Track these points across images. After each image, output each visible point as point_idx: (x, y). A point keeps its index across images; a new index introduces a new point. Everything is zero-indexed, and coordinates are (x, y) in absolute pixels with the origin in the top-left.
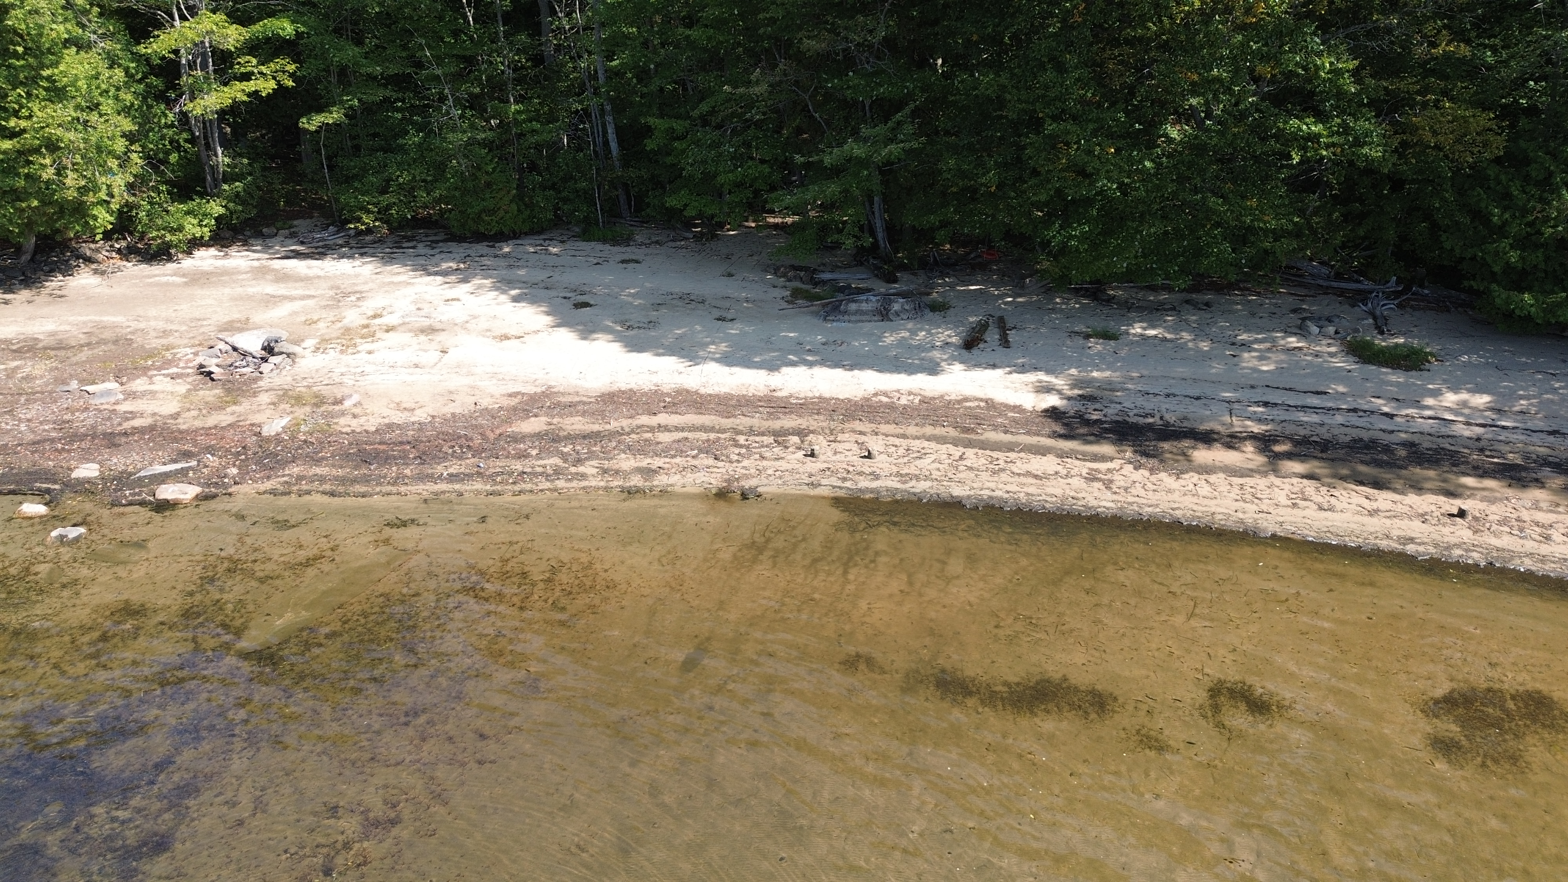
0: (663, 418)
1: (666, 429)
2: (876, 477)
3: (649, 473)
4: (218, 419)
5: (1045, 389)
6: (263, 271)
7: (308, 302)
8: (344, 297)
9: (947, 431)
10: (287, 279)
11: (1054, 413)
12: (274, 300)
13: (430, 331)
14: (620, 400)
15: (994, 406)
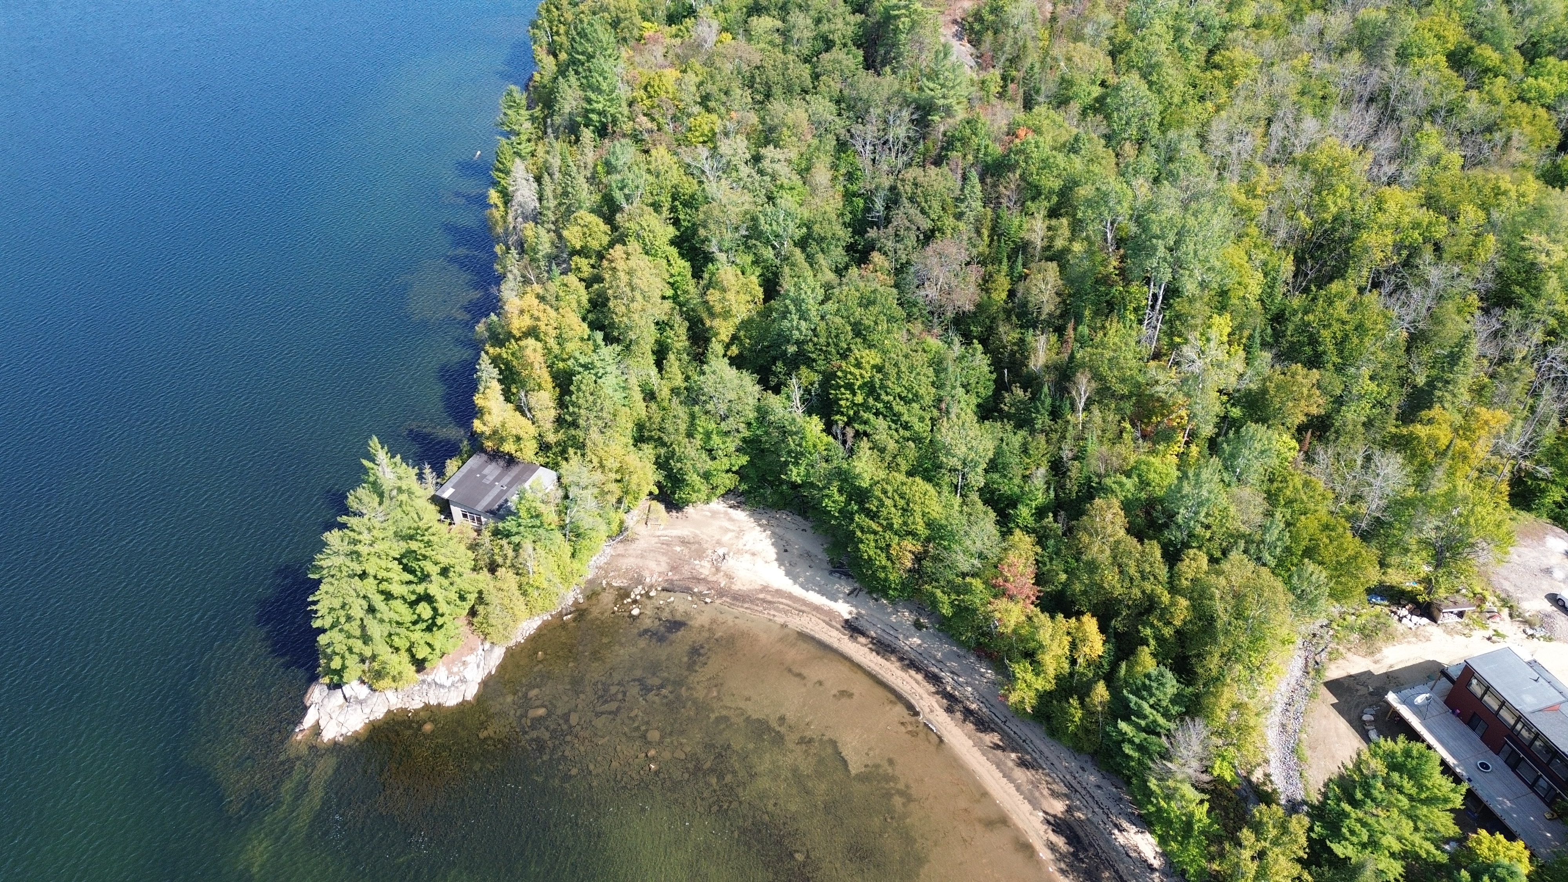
1: (782, 603)
2: (807, 628)
3: (774, 616)
4: (714, 579)
5: (850, 613)
6: (726, 513)
7: (733, 534)
8: (741, 532)
9: (827, 619)
10: (731, 519)
11: (847, 621)
12: (727, 530)
13: (754, 554)
14: (779, 593)
15: (840, 615)
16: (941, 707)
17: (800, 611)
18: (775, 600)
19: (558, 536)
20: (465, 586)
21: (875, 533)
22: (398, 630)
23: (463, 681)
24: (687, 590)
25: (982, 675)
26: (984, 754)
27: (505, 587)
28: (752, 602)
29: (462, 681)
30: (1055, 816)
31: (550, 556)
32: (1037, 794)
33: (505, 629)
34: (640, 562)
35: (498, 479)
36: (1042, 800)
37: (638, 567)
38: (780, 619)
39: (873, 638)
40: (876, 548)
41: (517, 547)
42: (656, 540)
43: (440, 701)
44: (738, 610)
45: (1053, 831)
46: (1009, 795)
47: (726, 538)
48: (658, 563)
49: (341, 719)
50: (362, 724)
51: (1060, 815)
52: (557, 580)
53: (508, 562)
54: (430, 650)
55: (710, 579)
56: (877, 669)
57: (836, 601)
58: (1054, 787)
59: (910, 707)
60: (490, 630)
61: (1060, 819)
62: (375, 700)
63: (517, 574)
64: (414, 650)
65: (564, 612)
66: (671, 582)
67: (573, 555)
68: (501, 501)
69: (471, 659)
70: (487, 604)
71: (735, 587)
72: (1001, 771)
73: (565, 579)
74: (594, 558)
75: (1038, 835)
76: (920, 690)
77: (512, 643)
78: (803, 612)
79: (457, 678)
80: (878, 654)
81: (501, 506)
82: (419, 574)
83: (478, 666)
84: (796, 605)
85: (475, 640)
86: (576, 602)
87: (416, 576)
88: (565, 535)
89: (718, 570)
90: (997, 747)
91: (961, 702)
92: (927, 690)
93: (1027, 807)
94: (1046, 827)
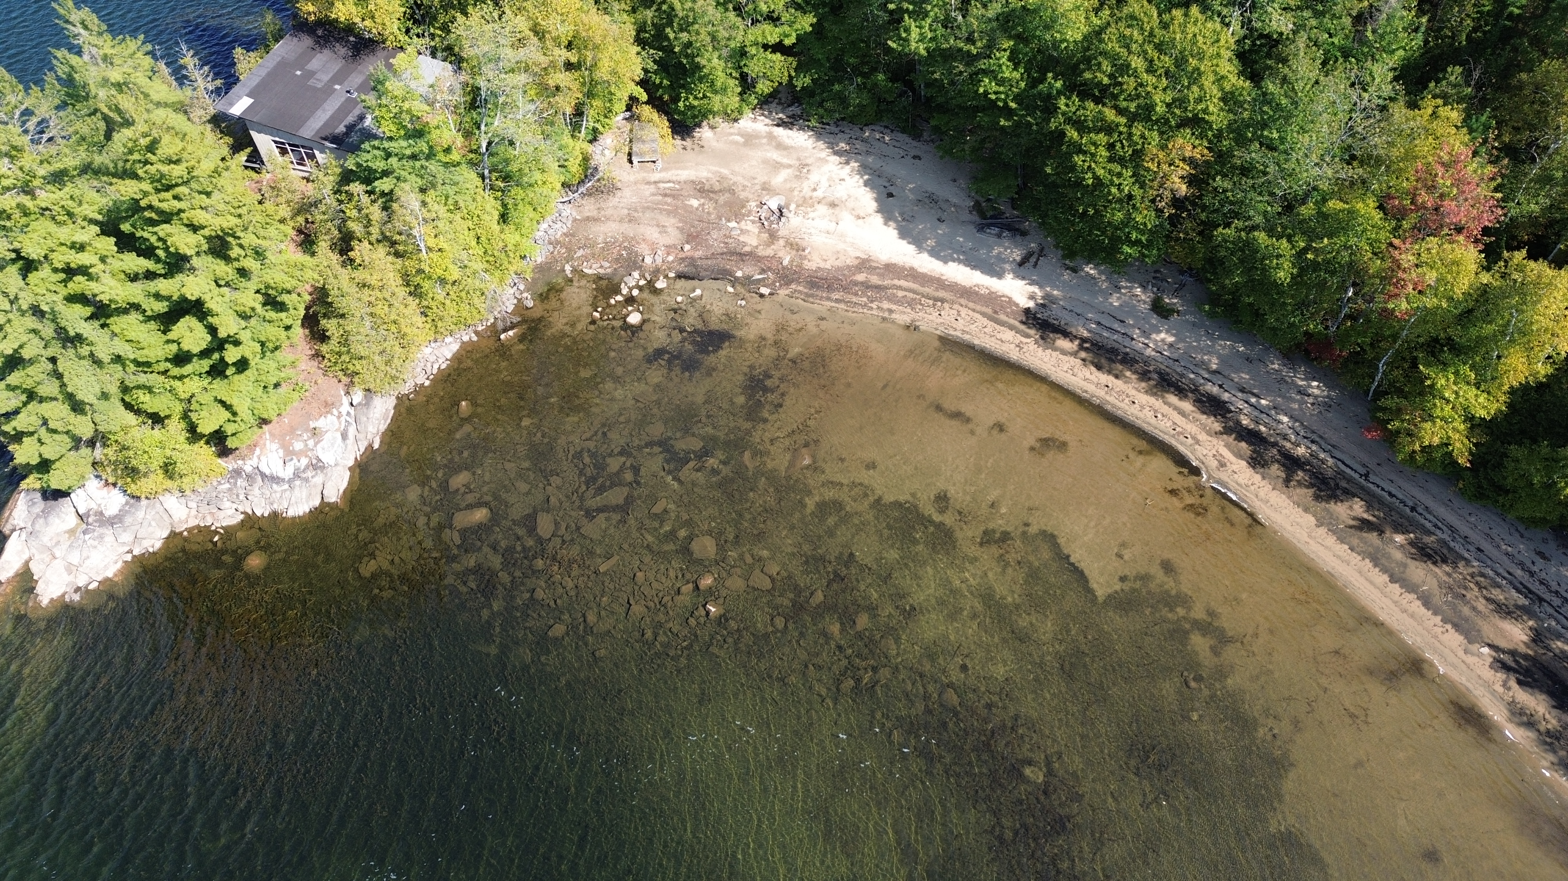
0: (903, 283)
1: (900, 288)
2: (956, 330)
3: (891, 311)
4: (769, 252)
5: (1032, 297)
6: (771, 137)
7: (790, 171)
8: (803, 168)
9: (989, 311)
10: (781, 146)
11: (1027, 311)
12: (777, 166)
13: (833, 205)
14: (891, 269)
15: (1011, 302)
16: (1239, 456)
17: (936, 299)
18: (887, 282)
19: (469, 177)
20: (276, 277)
21: (1109, 129)
22: (142, 379)
23: (317, 466)
24: (723, 275)
25: (1302, 392)
26: (1341, 540)
27: (373, 281)
28: (845, 289)
29: (315, 467)
30: (1513, 653)
31: (458, 217)
32: (1466, 611)
33: (388, 363)
34: (628, 229)
35: (339, 78)
36: (1480, 622)
37: (626, 238)
38: (902, 316)
39: (1083, 340)
40: (1111, 160)
41: (388, 199)
42: (652, 189)
43: (275, 506)
44: (823, 306)
45: (1520, 682)
46: (1412, 616)
47: (779, 179)
48: (663, 229)
49: (74, 558)
50: (119, 565)
51: (1523, 649)
52: (478, 266)
53: (375, 231)
54: (227, 415)
55: (762, 252)
56: (1101, 393)
57: (1000, 275)
58: (1498, 595)
59: (1181, 461)
60: (358, 366)
61: (1526, 657)
62: (140, 514)
63: (397, 255)
64: (194, 416)
65: (500, 325)
66: (692, 261)
67: (504, 218)
68: (350, 119)
69: (327, 423)
70: (343, 316)
71: (811, 264)
72: (1384, 570)
73: (494, 264)
74: (544, 226)
75: (1494, 692)
76: (1192, 428)
77: (406, 388)
78: (943, 301)
79: (304, 461)
80: (1099, 367)
81: (350, 128)
82: (161, 253)
83: (344, 436)
84: (926, 290)
85: (332, 387)
86: (520, 306)
87: (158, 260)
88: (483, 177)
89: (773, 236)
90: (1364, 525)
91: (1275, 445)
92: (1203, 427)
93: (1454, 639)
94: (1501, 676)
